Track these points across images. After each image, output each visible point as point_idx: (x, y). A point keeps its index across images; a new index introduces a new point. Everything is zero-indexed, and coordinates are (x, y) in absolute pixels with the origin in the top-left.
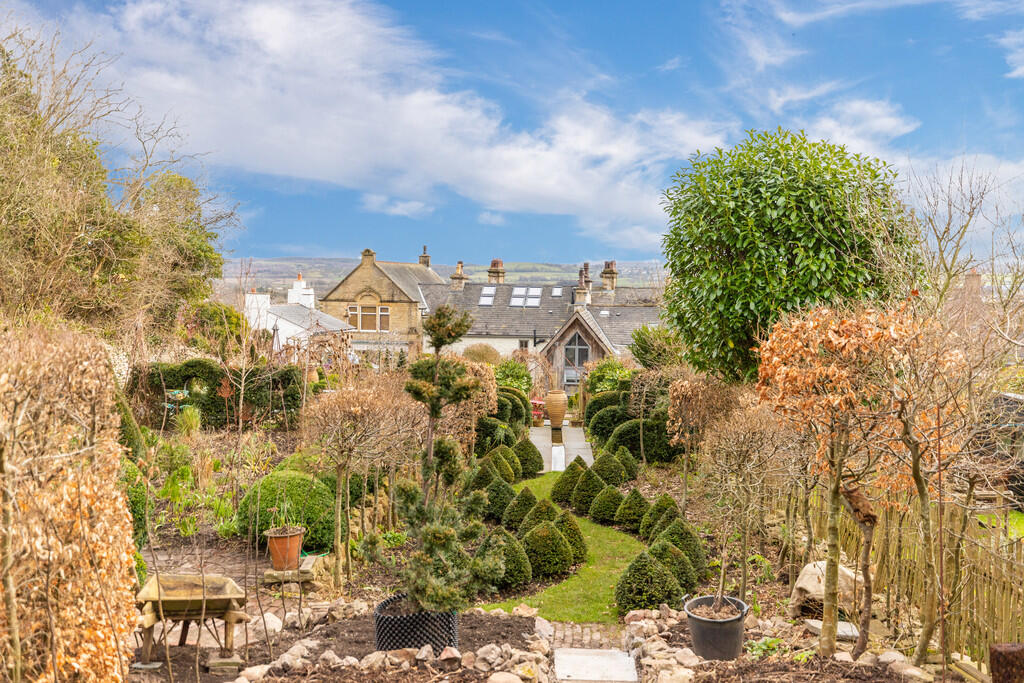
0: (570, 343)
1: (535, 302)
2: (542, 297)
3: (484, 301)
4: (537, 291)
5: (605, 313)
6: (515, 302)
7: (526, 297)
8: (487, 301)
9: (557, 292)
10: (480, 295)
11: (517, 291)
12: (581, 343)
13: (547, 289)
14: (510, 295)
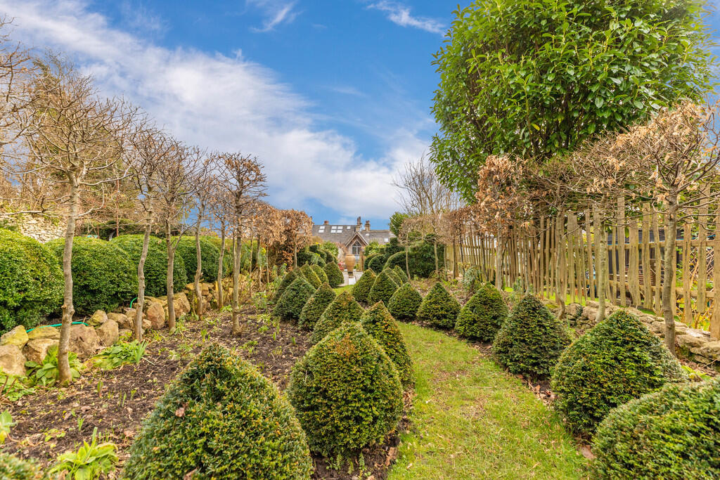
0: (354, 245)
1: (341, 231)
2: (343, 230)
3: (320, 231)
4: (341, 228)
5: (367, 235)
6: (332, 231)
7: (337, 230)
8: (322, 231)
9: (349, 228)
10: (319, 229)
11: (333, 228)
12: (359, 245)
13: (345, 227)
14: (331, 229)
